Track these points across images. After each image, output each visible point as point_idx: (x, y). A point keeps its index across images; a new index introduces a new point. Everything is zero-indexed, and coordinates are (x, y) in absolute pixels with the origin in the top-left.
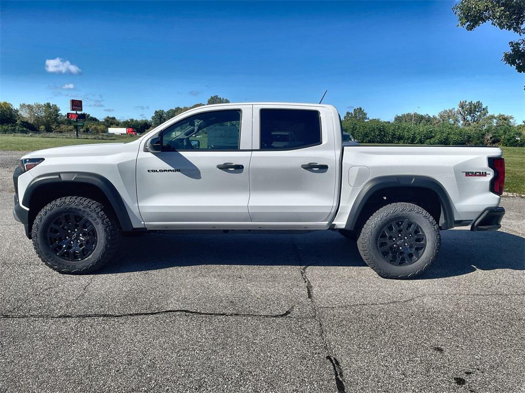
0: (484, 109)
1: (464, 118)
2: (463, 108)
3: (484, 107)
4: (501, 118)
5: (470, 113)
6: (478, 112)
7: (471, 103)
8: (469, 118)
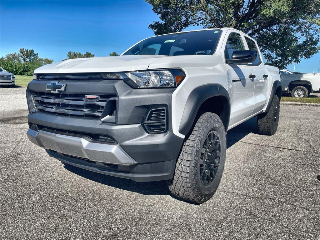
0: (36, 55)
1: (24, 60)
2: (22, 53)
3: (35, 53)
4: (47, 61)
5: (27, 57)
6: (32, 56)
7: (27, 51)
8: (27, 60)
